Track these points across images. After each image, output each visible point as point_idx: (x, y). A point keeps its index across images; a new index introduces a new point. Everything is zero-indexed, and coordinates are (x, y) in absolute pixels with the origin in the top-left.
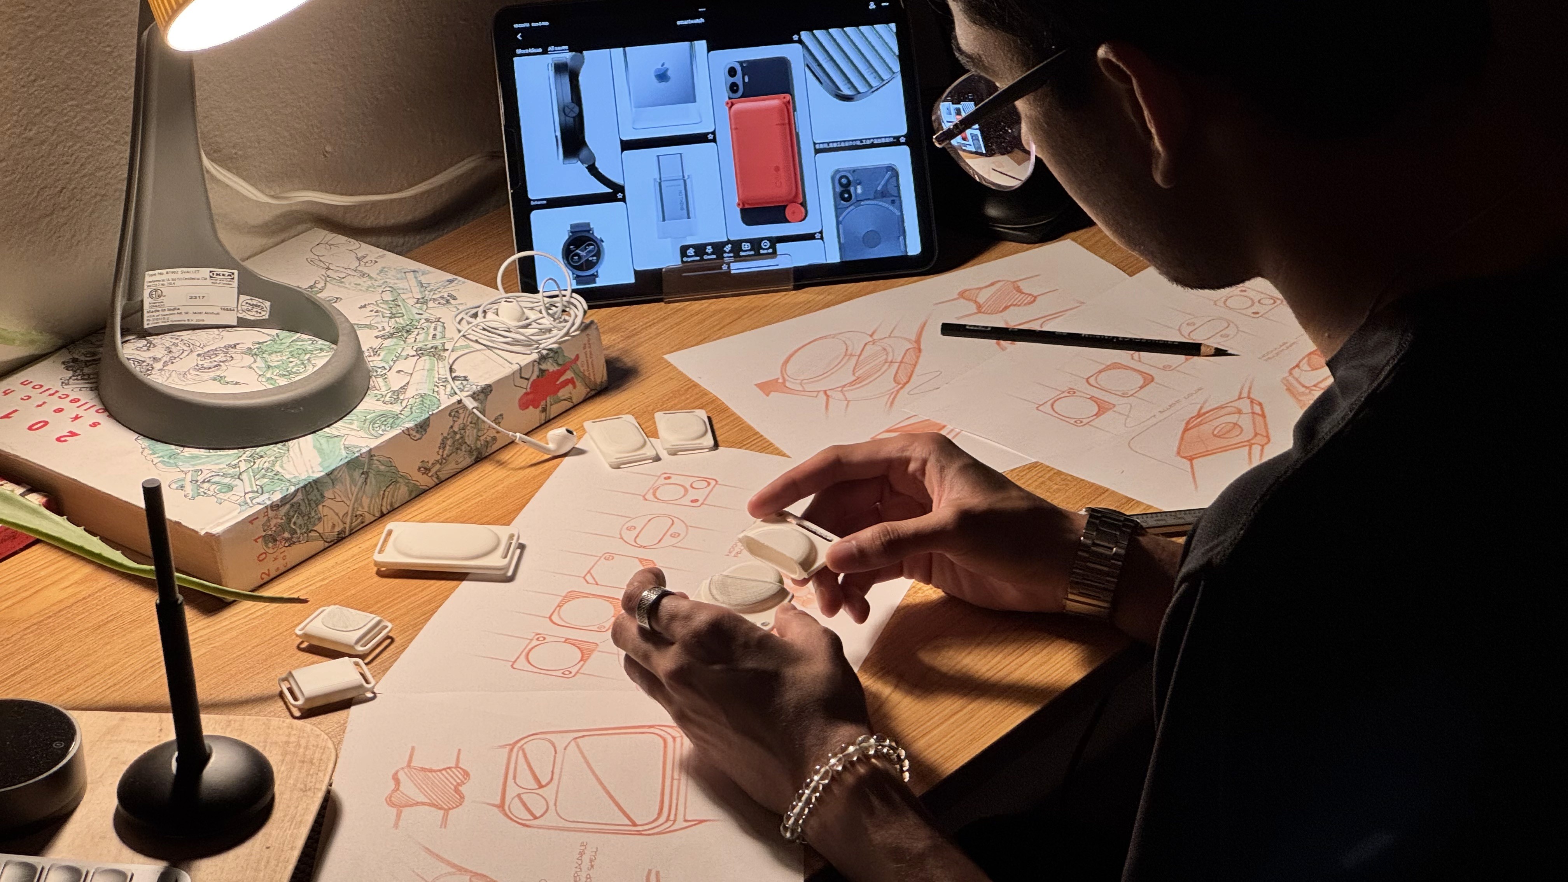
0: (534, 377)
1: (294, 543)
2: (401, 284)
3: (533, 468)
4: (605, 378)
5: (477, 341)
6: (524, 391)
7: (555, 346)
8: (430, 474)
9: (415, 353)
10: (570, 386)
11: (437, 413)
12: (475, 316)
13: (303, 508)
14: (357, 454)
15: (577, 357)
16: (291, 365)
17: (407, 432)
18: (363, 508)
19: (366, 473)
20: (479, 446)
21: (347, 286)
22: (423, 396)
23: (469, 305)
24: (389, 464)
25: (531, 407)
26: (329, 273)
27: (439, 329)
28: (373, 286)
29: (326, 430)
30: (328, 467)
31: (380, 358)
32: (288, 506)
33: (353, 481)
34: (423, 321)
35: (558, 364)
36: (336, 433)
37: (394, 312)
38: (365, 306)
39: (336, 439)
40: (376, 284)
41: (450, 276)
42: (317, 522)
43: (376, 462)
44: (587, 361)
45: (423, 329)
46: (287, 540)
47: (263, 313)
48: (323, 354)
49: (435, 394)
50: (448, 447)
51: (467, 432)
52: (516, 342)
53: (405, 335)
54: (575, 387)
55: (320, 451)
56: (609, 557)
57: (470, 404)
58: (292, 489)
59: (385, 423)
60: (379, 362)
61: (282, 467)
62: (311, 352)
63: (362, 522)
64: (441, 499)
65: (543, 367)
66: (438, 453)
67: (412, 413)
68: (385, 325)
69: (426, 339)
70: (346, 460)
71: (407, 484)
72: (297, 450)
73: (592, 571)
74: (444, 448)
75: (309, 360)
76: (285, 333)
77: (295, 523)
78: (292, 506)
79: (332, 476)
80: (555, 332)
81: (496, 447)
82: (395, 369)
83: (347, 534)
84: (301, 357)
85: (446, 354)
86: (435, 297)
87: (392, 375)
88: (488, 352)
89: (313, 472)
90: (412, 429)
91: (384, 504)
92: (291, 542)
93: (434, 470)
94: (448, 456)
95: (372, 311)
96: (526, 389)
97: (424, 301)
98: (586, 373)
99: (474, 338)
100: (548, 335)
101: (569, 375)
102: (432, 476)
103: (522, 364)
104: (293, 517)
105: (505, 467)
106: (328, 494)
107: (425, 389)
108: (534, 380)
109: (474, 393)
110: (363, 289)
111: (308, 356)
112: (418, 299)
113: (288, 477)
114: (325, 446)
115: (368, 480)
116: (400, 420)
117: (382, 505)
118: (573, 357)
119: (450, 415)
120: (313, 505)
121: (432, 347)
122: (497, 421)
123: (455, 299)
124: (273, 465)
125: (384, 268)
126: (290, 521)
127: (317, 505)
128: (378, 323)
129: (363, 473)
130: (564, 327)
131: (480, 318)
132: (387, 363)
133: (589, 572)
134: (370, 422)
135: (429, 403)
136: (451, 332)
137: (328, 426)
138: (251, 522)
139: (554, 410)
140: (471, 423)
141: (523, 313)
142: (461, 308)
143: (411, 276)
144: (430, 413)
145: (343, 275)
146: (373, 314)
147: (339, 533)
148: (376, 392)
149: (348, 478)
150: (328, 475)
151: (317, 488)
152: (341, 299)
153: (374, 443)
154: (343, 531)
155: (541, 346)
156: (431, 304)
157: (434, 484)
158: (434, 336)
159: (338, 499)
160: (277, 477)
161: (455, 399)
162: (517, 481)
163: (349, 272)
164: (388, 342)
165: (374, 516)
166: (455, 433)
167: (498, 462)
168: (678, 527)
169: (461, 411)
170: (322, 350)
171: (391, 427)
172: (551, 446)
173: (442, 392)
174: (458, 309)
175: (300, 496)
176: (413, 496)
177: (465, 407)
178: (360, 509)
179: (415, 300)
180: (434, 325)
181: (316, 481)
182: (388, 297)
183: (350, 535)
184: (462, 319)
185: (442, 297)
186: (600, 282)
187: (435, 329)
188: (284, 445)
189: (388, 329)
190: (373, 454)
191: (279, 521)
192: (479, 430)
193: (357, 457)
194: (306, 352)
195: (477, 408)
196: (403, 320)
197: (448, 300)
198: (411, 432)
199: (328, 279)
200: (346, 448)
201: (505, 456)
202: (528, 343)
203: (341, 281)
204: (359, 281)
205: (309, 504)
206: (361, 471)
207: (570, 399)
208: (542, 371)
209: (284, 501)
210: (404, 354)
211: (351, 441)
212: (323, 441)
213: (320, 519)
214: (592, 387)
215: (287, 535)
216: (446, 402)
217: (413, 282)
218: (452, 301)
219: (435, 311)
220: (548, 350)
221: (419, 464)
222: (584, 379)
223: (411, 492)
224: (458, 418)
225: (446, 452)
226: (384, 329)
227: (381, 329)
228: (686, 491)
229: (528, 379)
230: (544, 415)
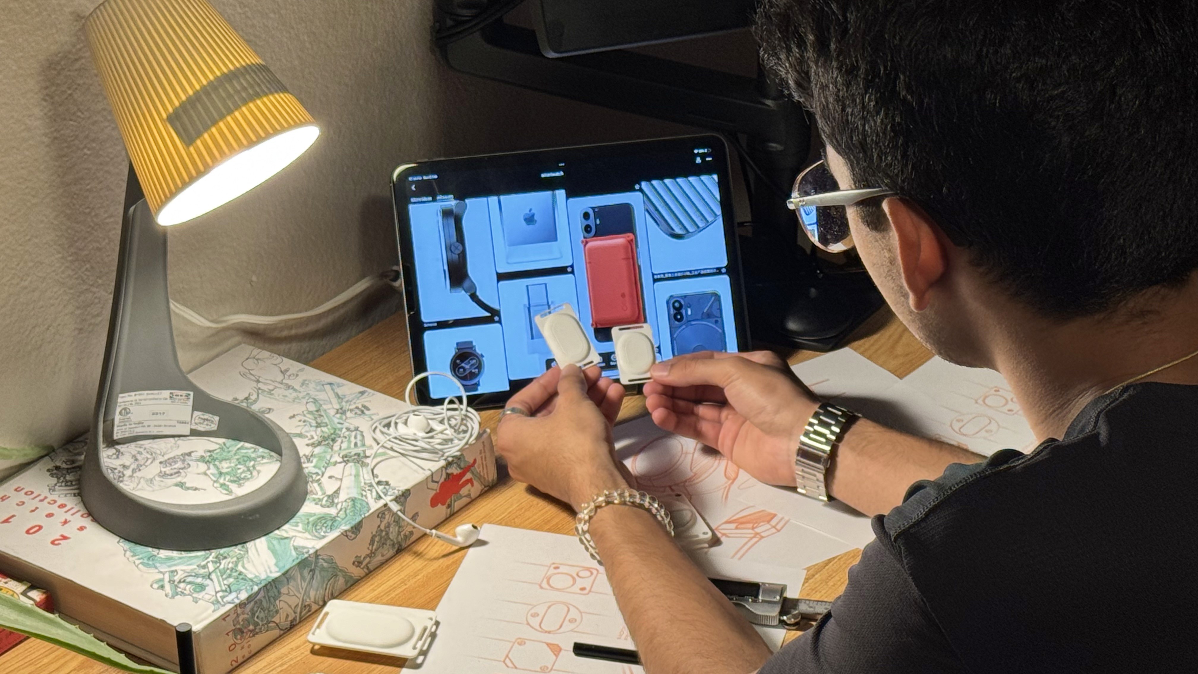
0: (442, 480)
1: (257, 633)
2: (321, 396)
3: (445, 559)
4: (496, 476)
5: (392, 449)
6: (435, 491)
7: (458, 454)
8: (362, 567)
9: (341, 460)
10: (469, 485)
11: (369, 516)
12: (388, 425)
13: (264, 604)
14: (306, 555)
15: (475, 461)
16: (239, 471)
17: (345, 534)
18: (310, 599)
19: (312, 571)
20: (400, 539)
21: (277, 398)
22: (353, 500)
23: (382, 415)
24: (331, 561)
25: (440, 505)
26: (260, 385)
27: (359, 437)
28: (298, 398)
29: (277, 532)
30: (284, 566)
31: (313, 464)
32: (253, 603)
33: (303, 578)
34: (344, 430)
35: (461, 468)
36: (285, 535)
37: (319, 421)
38: (294, 416)
39: (286, 541)
40: (301, 395)
41: (361, 389)
42: (275, 614)
43: (321, 560)
44: (482, 464)
45: (346, 437)
46: (251, 631)
47: (213, 425)
48: (265, 461)
49: (364, 498)
50: (376, 543)
51: (391, 529)
52: (424, 450)
53: (331, 443)
54: (472, 485)
55: (274, 552)
56: (522, 642)
57: (395, 507)
58: (256, 588)
59: (325, 525)
60: (313, 469)
61: (244, 567)
62: (254, 459)
63: (309, 611)
64: (372, 587)
65: (450, 471)
66: (368, 548)
67: (346, 515)
68: (313, 434)
69: (349, 447)
70: (298, 561)
71: (344, 577)
72: (254, 550)
73: (510, 656)
74: (373, 545)
75: (254, 467)
76: (229, 442)
77: (258, 617)
78: (256, 603)
79: (287, 576)
80: (456, 441)
81: (412, 540)
82: (327, 475)
83: (298, 621)
84: (247, 463)
85: (368, 461)
86: (351, 407)
87: (325, 480)
88: (403, 459)
89: (271, 572)
90: (348, 531)
91: (327, 594)
92: (254, 633)
93: (364, 563)
94: (376, 550)
95: (300, 421)
97: (342, 412)
98: (482, 474)
99: (389, 447)
100: (451, 445)
101: (468, 476)
103: (434, 470)
104: (257, 611)
105: (422, 556)
106: (284, 590)
107: (354, 494)
108: (443, 483)
109: (397, 497)
110: (290, 400)
111: (252, 463)
112: (338, 410)
113: (250, 576)
114: (277, 547)
115: (315, 577)
116: (337, 522)
117: (324, 595)
118: (472, 461)
119: (378, 516)
120: (272, 599)
121: (355, 454)
122: (414, 518)
123: (368, 409)
124: (236, 565)
125: (305, 380)
126: (254, 615)
127: (275, 601)
128: (307, 432)
130: (464, 438)
131: (392, 428)
132: (320, 469)
133: (507, 656)
134: (313, 525)
135: (359, 506)
136: (369, 441)
137: (278, 529)
138: (224, 619)
139: (457, 505)
140: (394, 521)
141: (428, 424)
142: (375, 418)
143: (328, 387)
144: (363, 516)
145: (271, 387)
146: (301, 423)
147: (292, 622)
148: (314, 496)
149: (299, 576)
150: (284, 574)
151: (276, 587)
152: (273, 410)
153: (319, 544)
154: (295, 619)
155: (447, 454)
156: (349, 414)
157: (364, 574)
158: (356, 444)
159: (291, 593)
160: (241, 577)
161: (381, 503)
162: (433, 570)
163: (277, 384)
164: (317, 450)
165: (319, 605)
166: (382, 531)
167: (415, 553)
168: (573, 613)
169: (386, 513)
170: (263, 457)
171: (331, 529)
172: (459, 539)
173: (369, 496)
174: (372, 419)
175: (262, 594)
176: (349, 585)
177: (389, 510)
178: (308, 600)
179: (335, 411)
180: (354, 433)
181: (275, 581)
182: (312, 407)
183: (300, 622)
184: (376, 428)
185: (357, 408)
186: (481, 390)
187: (356, 437)
188: (243, 547)
189: (316, 438)
190: (318, 553)
191: (246, 616)
192: (400, 527)
193: (306, 558)
194: (250, 459)
195: (400, 511)
196: (328, 429)
197: (363, 411)
198: (349, 533)
199: (260, 391)
200: (296, 548)
201: (421, 547)
202: (434, 452)
203: (270, 392)
204: (287, 393)
205: (269, 600)
206: (309, 569)
207: (469, 495)
208: (448, 475)
209: (250, 599)
210: (333, 460)
211: (299, 542)
212: (275, 542)
213: (277, 612)
214: (487, 484)
215: (251, 627)
216: (375, 506)
217: (331, 394)
218: (366, 412)
219: (354, 421)
220: (453, 457)
221: (353, 559)
222: (480, 478)
223: (346, 582)
224: (384, 518)
225: (374, 547)
226: (312, 438)
227: (309, 437)
228: (574, 580)
229: (437, 482)
230: (449, 510)
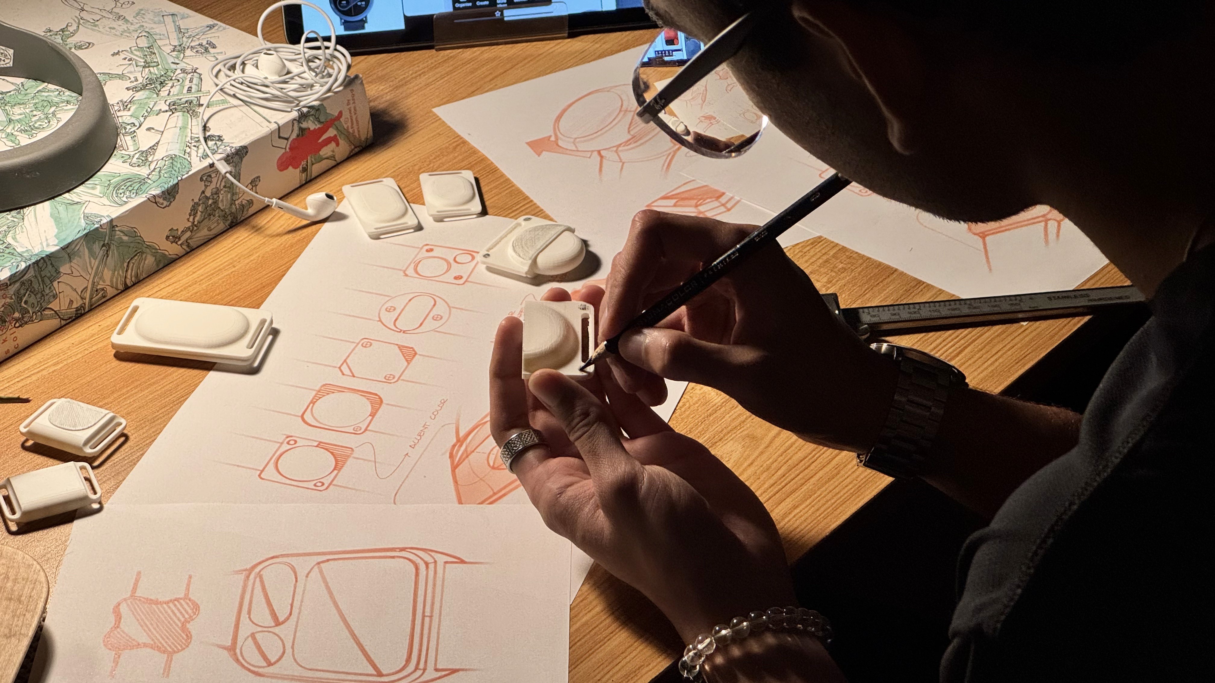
0: (294, 136)
1: (26, 323)
2: (158, 29)
3: (290, 236)
4: (371, 133)
5: (234, 96)
6: (283, 151)
7: (316, 103)
8: (179, 243)
9: (167, 108)
10: (333, 145)
11: (186, 178)
12: (233, 68)
13: (36, 286)
14: (96, 226)
15: (341, 113)
16: (34, 119)
17: (153, 200)
18: (104, 282)
19: (107, 246)
20: (234, 210)
21: (101, 30)
22: (173, 158)
23: (230, 54)
24: (133, 234)
25: (290, 168)
26: (84, 14)
27: (195, 81)
28: (128, 31)
29: (67, 195)
30: (64, 240)
31: (130, 113)
32: (17, 285)
33: (92, 254)
34: (179, 71)
35: (319, 122)
36: (76, 200)
37: (149, 60)
38: (118, 53)
39: (75, 206)
40: (132, 28)
41: (210, 21)
42: (52, 299)
43: (118, 233)
44: (351, 117)
45: (179, 81)
46: (17, 320)
48: (69, 107)
49: (187, 156)
50: (199, 213)
51: (221, 196)
52: (275, 98)
53: (159, 88)
54: (338, 144)
55: (57, 220)
56: (367, 343)
57: (223, 168)
58: (23, 266)
59: (130, 188)
60: (129, 118)
61: (14, 238)
62: (57, 105)
63: (104, 297)
64: (191, 269)
65: (304, 125)
66: (188, 220)
67: (160, 177)
68: (139, 76)
69: (180, 92)
70: (86, 231)
71: (154, 255)
72: (33, 219)
73: (348, 361)
74: (195, 215)
75: (54, 114)
76: (30, 83)
77: (26, 302)
78: (23, 283)
79: (68, 250)
80: (317, 87)
81: (252, 211)
82: (145, 126)
83: (87, 310)
84: (46, 110)
85: (201, 110)
86: (193, 44)
87: (141, 133)
88: (245, 108)
89: (48, 245)
90: (159, 196)
91: (129, 277)
92: (21, 322)
93: (183, 239)
94: (199, 222)
95: (125, 59)
96: (285, 149)
97: (180, 49)
98: (351, 130)
99: (232, 93)
100: (309, 92)
101: (331, 132)
102: (181, 245)
103: (281, 122)
104: (25, 295)
105: (260, 233)
106: (64, 269)
107: (176, 150)
108: (293, 139)
109: (228, 156)
110: (118, 33)
111: (53, 109)
112: (175, 46)
113: (19, 250)
114: (63, 214)
115: (110, 253)
116: (147, 185)
117: (126, 277)
118: (336, 114)
119: (201, 179)
120: (47, 281)
121: (186, 102)
122: (254, 183)
123: (214, 47)
124: (6, 236)
125: (142, 10)
126: (21, 300)
127: (51, 282)
128: (131, 72)
129: (103, 245)
130: (327, 83)
131: (238, 71)
132: (137, 118)
133: (345, 361)
134: (115, 187)
135: (179, 166)
136: (208, 85)
137: (68, 191)
139: (316, 169)
140: (225, 187)
141: (284, 66)
142: (220, 57)
143: (168, 20)
144: (179, 178)
145: (97, 17)
146: (126, 62)
147: (77, 309)
148: (123, 152)
149: (86, 251)
150: (63, 249)
151: (51, 264)
152: (93, 44)
153: (115, 212)
154: (82, 307)
155: (302, 104)
156: (188, 52)
157: (184, 252)
158: (190, 90)
159: (76, 273)
160: (8, 251)
161: (206, 163)
162: (272, 250)
163: (104, 14)
164: (140, 95)
165: (117, 289)
166: (208, 198)
167: (254, 227)
168: (441, 309)
169: (213, 175)
170: (68, 102)
171: (137, 193)
172: (310, 211)
173: (194, 154)
174: (217, 59)
175: (31, 273)
176: (161, 266)
177: (217, 171)
178: (101, 283)
179: (172, 47)
180: (189, 76)
181: (50, 256)
182: (143, 43)
183: (90, 310)
184: (220, 71)
185: (201, 45)
186: (370, 28)
187: (191, 81)
188: (19, 213)
189: (140, 80)
190: (114, 224)
191: (8, 300)
192: (233, 194)
193: (97, 229)
194: (51, 104)
195: (230, 173)
196: (158, 69)
197: (206, 48)
198: (158, 199)
199: (82, 21)
200: (86, 217)
201: (262, 220)
202: (288, 100)
203: (95, 22)
204: (114, 24)
205: (43, 281)
206: (102, 243)
207: (333, 157)
208: (302, 130)
209: (13, 279)
210: (156, 108)
211: (92, 209)
212: (61, 208)
213: (55, 297)
214: (358, 144)
215: (17, 315)
216: (198, 165)
217: (171, 27)
218: (212, 50)
219: (192, 60)
220: (309, 107)
221: (167, 233)
222: (348, 136)
223: (158, 262)
224: (211, 182)
225: (197, 219)
226: (136, 80)
227: (133, 79)
228: (449, 266)
229: (287, 139)
230: (304, 175)
